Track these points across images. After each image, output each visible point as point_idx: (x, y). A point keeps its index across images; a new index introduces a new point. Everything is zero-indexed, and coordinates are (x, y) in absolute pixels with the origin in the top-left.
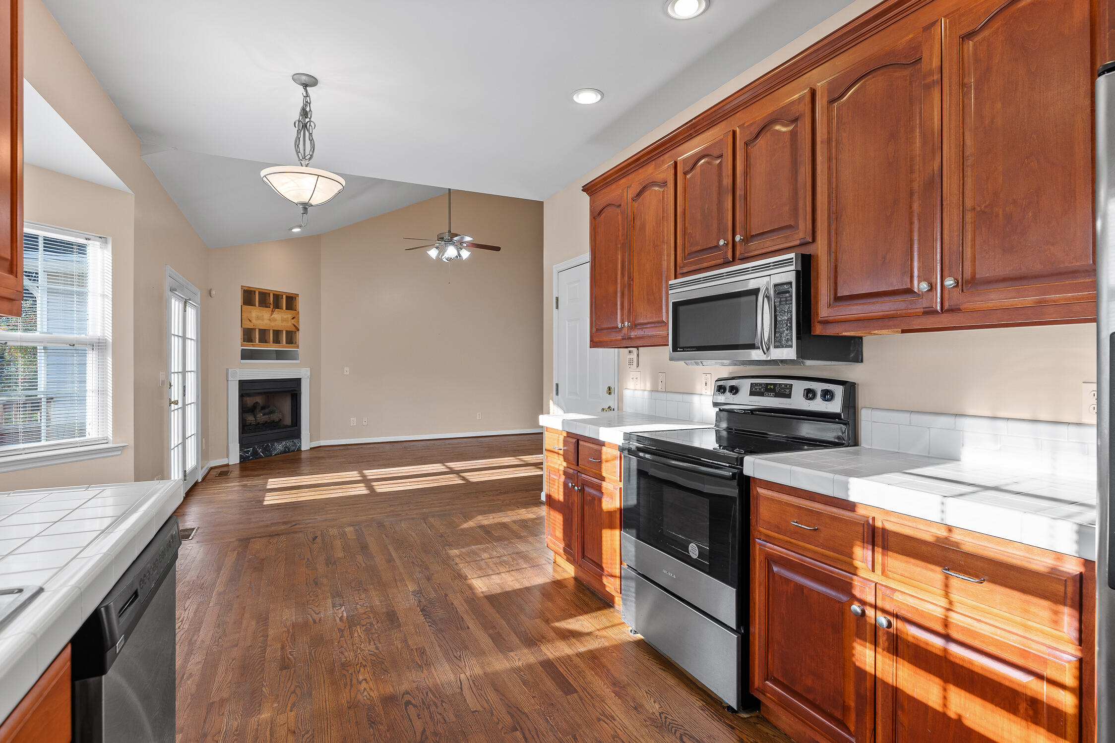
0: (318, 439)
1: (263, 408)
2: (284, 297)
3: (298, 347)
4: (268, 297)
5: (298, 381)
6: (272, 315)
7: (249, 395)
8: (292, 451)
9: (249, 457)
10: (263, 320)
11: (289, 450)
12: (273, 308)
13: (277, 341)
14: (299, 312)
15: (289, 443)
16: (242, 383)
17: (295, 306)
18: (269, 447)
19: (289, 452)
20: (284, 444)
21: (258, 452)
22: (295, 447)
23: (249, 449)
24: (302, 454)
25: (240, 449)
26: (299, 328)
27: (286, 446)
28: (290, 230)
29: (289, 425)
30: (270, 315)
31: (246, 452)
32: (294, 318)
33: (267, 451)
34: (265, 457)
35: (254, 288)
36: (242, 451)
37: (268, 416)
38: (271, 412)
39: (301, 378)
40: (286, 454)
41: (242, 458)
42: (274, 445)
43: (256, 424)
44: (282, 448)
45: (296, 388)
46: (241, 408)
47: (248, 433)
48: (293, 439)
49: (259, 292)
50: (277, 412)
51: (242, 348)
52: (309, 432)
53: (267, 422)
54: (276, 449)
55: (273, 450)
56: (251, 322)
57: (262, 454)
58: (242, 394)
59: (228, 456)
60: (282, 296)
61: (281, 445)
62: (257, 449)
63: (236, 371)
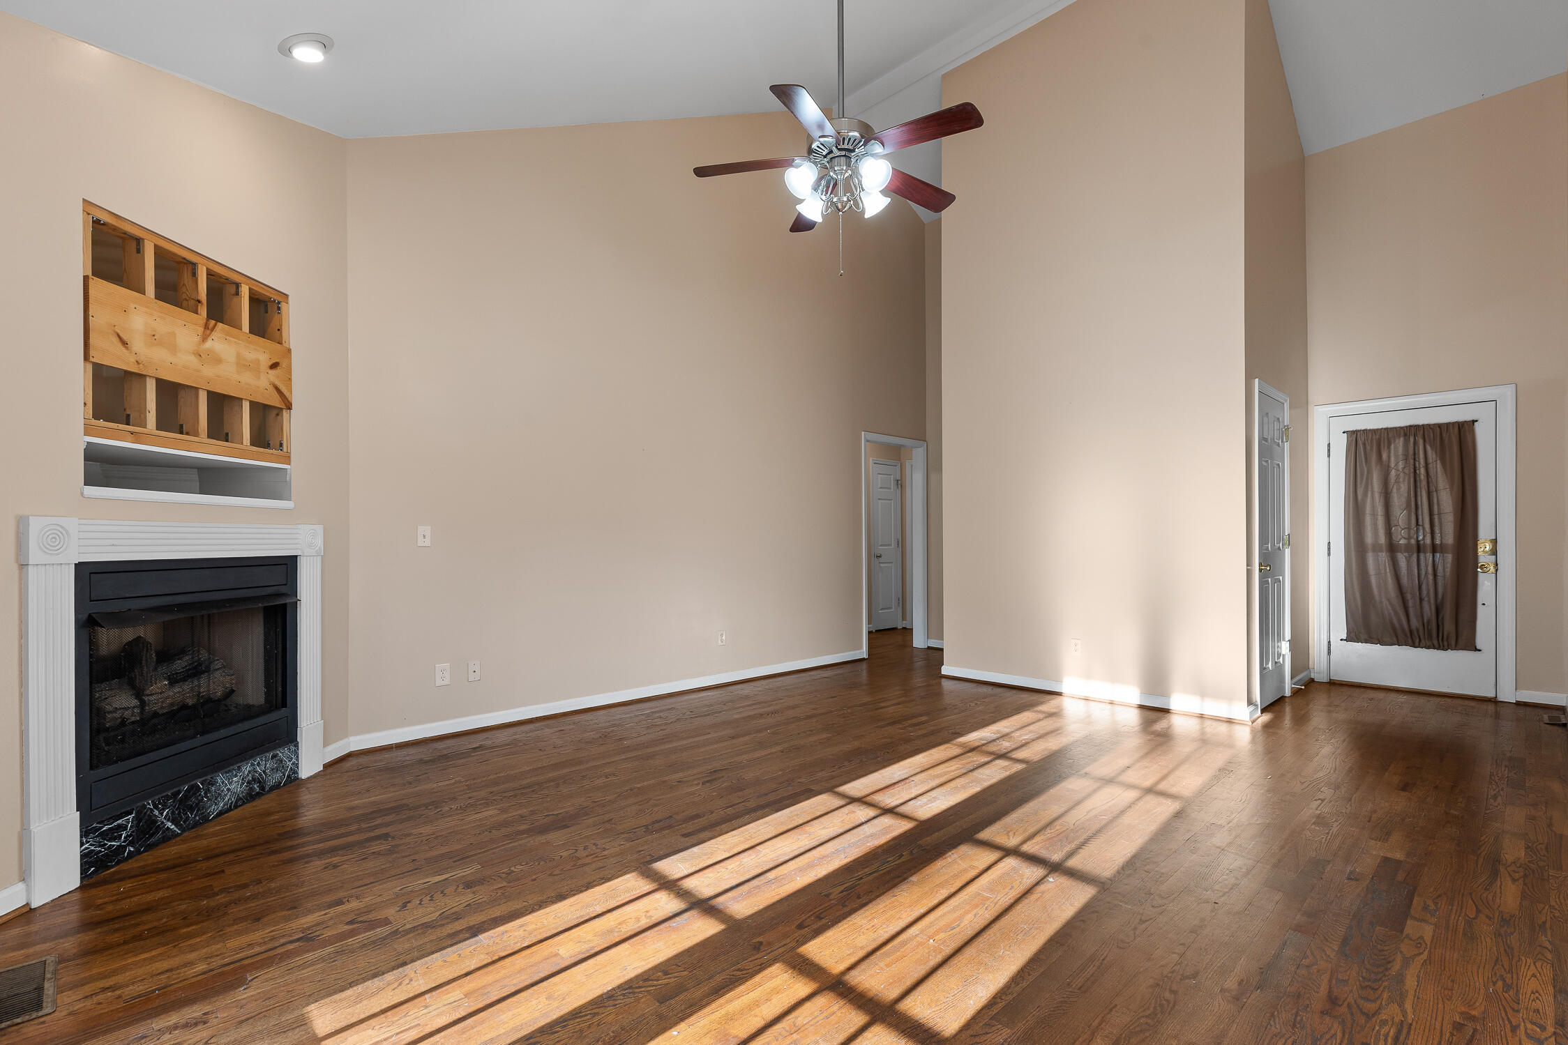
0: (345, 735)
1: (165, 656)
2: (245, 291)
3: (287, 460)
4: (187, 277)
5: (287, 566)
6: (204, 340)
7: (120, 619)
8: (272, 788)
9: (121, 849)
10: (173, 349)
11: (262, 788)
12: (210, 317)
13: (219, 430)
14: (289, 351)
15: (261, 765)
16: (90, 573)
17: (279, 330)
18: (198, 794)
19: (263, 795)
20: (246, 773)
21: (157, 822)
22: (279, 775)
23: (120, 821)
24: (305, 798)
25: (81, 831)
26: (289, 399)
27: (253, 776)
28: (286, 50)
29: (258, 707)
30: (197, 339)
31: (108, 834)
32: (274, 366)
33: (191, 809)
34: (183, 830)
35: (137, 225)
36: (92, 838)
37: (187, 686)
38: (195, 668)
39: (296, 556)
40: (254, 804)
41: (92, 865)
42: (213, 785)
43: (143, 722)
44: (241, 788)
45: (283, 589)
46: (87, 668)
47: (116, 762)
48: (275, 748)
49: (156, 246)
50: (216, 670)
51: (88, 442)
52: (319, 719)
53: (184, 707)
54: (219, 794)
55: (209, 800)
56: (127, 348)
57: (173, 824)
58: (90, 615)
59: (24, 875)
60: (237, 285)
61: (236, 776)
62: (152, 810)
63: (62, 527)
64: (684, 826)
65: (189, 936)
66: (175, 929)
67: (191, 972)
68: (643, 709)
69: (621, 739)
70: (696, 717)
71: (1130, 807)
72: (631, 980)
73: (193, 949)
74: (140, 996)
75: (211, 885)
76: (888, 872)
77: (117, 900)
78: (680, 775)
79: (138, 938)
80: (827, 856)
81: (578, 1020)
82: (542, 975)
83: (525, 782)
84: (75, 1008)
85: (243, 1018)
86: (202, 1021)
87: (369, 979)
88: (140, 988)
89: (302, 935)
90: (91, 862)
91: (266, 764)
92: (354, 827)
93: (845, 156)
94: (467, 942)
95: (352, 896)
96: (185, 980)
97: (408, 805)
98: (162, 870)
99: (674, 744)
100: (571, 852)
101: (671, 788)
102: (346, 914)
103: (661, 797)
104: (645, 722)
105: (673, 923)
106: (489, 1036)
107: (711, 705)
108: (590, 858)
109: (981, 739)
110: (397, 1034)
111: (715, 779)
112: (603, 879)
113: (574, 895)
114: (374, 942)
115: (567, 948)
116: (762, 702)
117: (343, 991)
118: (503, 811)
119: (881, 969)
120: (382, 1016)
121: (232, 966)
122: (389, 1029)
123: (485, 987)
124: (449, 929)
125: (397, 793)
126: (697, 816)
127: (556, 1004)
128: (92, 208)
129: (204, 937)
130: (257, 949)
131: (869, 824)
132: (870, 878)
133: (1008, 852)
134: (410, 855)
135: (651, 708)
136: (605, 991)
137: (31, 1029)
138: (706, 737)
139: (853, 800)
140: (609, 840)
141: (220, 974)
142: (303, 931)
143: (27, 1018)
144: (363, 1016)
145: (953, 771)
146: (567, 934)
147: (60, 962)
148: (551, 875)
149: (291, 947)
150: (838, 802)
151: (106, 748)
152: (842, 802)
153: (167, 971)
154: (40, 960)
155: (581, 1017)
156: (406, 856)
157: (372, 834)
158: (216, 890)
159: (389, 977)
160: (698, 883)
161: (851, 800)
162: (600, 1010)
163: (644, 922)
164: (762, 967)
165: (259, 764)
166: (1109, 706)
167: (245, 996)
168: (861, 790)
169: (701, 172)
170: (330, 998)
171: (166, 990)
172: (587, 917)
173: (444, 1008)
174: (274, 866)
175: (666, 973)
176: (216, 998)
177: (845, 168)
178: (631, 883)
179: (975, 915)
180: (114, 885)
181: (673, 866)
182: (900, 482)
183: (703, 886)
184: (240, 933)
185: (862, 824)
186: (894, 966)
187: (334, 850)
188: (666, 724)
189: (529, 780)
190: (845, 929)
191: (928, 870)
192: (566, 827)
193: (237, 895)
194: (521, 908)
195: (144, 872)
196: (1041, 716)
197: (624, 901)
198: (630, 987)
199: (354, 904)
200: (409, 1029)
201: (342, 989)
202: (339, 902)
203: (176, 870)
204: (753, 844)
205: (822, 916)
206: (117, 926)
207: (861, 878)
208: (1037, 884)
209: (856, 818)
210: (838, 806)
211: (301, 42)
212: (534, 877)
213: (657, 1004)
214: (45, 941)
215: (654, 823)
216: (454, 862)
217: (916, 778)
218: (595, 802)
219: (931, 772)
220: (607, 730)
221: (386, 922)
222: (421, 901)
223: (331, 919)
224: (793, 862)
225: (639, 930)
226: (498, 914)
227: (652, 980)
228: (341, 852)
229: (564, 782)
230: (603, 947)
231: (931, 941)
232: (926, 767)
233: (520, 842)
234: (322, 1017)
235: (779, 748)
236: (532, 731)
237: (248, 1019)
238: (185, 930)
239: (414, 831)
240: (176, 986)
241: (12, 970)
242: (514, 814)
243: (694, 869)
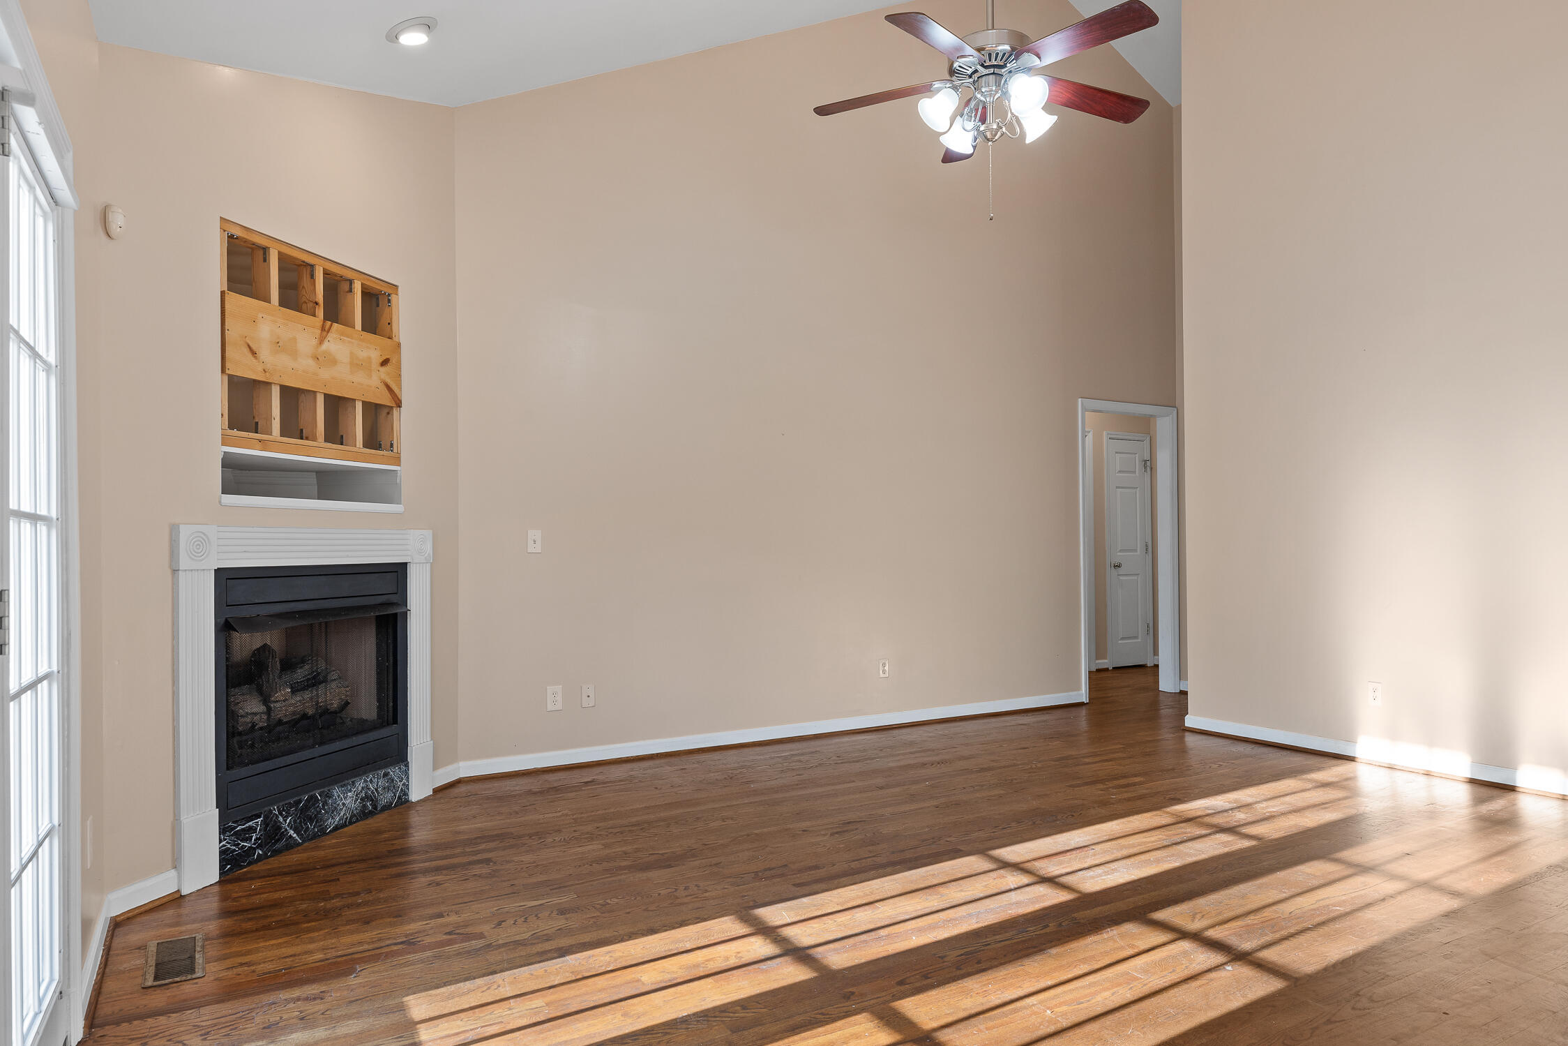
0: (454, 759)
1: (288, 665)
2: (357, 287)
3: (397, 461)
4: (306, 281)
5: (398, 572)
6: (321, 342)
7: (250, 624)
8: (385, 810)
9: (251, 850)
10: (294, 354)
11: (375, 807)
12: (326, 318)
13: (335, 434)
14: (399, 345)
15: (371, 783)
16: (227, 579)
17: (389, 324)
18: (316, 806)
19: (376, 814)
20: (360, 789)
21: (281, 828)
22: (390, 794)
23: (250, 823)
24: (415, 819)
25: (220, 829)
26: (399, 397)
27: (366, 793)
28: (393, 37)
29: (371, 722)
30: (315, 342)
31: (241, 835)
32: (385, 362)
33: (311, 820)
34: (304, 841)
35: (265, 235)
36: (228, 836)
37: (307, 695)
38: (314, 678)
39: (406, 564)
40: (367, 822)
41: (230, 861)
42: (330, 797)
43: (269, 729)
44: (355, 804)
45: (394, 598)
46: (224, 671)
47: (247, 765)
48: (386, 766)
49: (279, 253)
50: (333, 680)
51: (225, 452)
52: (429, 739)
53: (305, 716)
54: (336, 808)
55: (326, 812)
56: (256, 358)
57: (295, 833)
58: (226, 619)
59: (176, 864)
60: (351, 282)
61: (350, 791)
62: (277, 817)
63: (203, 533)
64: (798, 875)
65: (309, 930)
66: (297, 923)
67: (311, 958)
68: (783, 751)
69: (747, 783)
70: (842, 763)
71: (1384, 900)
72: (708, 1010)
73: (312, 941)
74: (270, 973)
75: (328, 891)
76: (1023, 942)
77: (250, 895)
78: (808, 823)
79: (267, 927)
80: (955, 919)
81: (648, 1036)
82: (622, 996)
83: (634, 820)
84: (221, 976)
85: (353, 999)
86: (320, 997)
87: (461, 982)
88: (269, 967)
89: (405, 939)
90: (227, 859)
91: (378, 782)
92: (458, 850)
93: (993, 73)
94: (554, 961)
95: (452, 911)
96: (306, 964)
97: (512, 834)
98: (285, 874)
99: (808, 791)
100: (669, 890)
101: (793, 836)
102: (447, 925)
103: (779, 845)
104: (780, 765)
105: (763, 966)
106: (564, 1038)
107: (865, 750)
108: (689, 898)
109: (1207, 808)
110: (482, 1027)
111: (847, 831)
112: (699, 918)
113: (666, 930)
114: (469, 952)
115: (649, 976)
116: (929, 750)
117: (438, 988)
118: (606, 846)
119: (980, 1031)
120: (471, 1012)
121: (344, 958)
122: (475, 1022)
123: (566, 999)
124: (539, 948)
125: (502, 822)
126: (816, 867)
127: (629, 1021)
128: (227, 224)
129: (321, 932)
130: (366, 947)
131: (1018, 891)
132: (999, 945)
133: (1183, 935)
134: (509, 880)
135: (791, 750)
136: (680, 1016)
137: (188, 987)
138: (849, 785)
139: (1005, 865)
140: (713, 883)
141: (335, 963)
142: (406, 936)
143: (184, 978)
144: (453, 1010)
145: (1153, 842)
146: (652, 964)
147: (206, 940)
148: (646, 910)
149: (395, 948)
150: (987, 865)
151: (239, 751)
152: (991, 866)
153: (291, 956)
154: (191, 936)
155: (652, 1034)
156: (504, 881)
157: (475, 858)
158: (332, 894)
159: (479, 981)
160: (799, 932)
161: (1001, 865)
162: (672, 1031)
163: (733, 962)
164: (848, 1014)
165: (371, 781)
166: (1423, 779)
167: (355, 982)
168: (1022, 855)
169: (822, 111)
170: (427, 993)
171: (290, 970)
172: (676, 952)
173: (526, 1012)
174: (383, 879)
175: (744, 1008)
176: (331, 981)
177: (994, 88)
178: (728, 925)
179: (1113, 994)
180: (246, 883)
181: (774, 914)
182: (1148, 463)
183: (803, 936)
184: (352, 932)
185: (1010, 890)
186: (996, 1029)
187: (437, 870)
188: (805, 768)
189: (639, 818)
190: (951, 990)
191: (1074, 945)
192: (670, 866)
193: (350, 900)
194: (611, 937)
195: (270, 875)
196: (1310, 785)
197: (716, 941)
198: (706, 1016)
199: (453, 918)
200: (494, 1024)
201: (437, 987)
202: (440, 915)
203: (297, 875)
204: (872, 900)
205: (929, 976)
206: (250, 916)
207: (989, 944)
208: (1209, 970)
209: (1005, 883)
210: (987, 869)
211: (408, 27)
212: (628, 911)
213: (729, 1033)
214: (194, 922)
215: (766, 870)
216: (551, 890)
217: (1098, 848)
218: (706, 845)
219: (1122, 841)
220: (735, 772)
221: (481, 936)
222: (516, 921)
223: (432, 928)
224: (913, 921)
225: (726, 968)
226: (587, 940)
227: (729, 1012)
228: (444, 872)
229: (676, 823)
230: (686, 979)
231: (1049, 1012)
232: (1118, 835)
233: (619, 877)
234: (418, 1006)
235: (935, 803)
236: (650, 768)
237: (357, 1000)
238: (306, 925)
239: (516, 859)
240: (298, 968)
241: (170, 941)
242: (618, 850)
243: (798, 918)
